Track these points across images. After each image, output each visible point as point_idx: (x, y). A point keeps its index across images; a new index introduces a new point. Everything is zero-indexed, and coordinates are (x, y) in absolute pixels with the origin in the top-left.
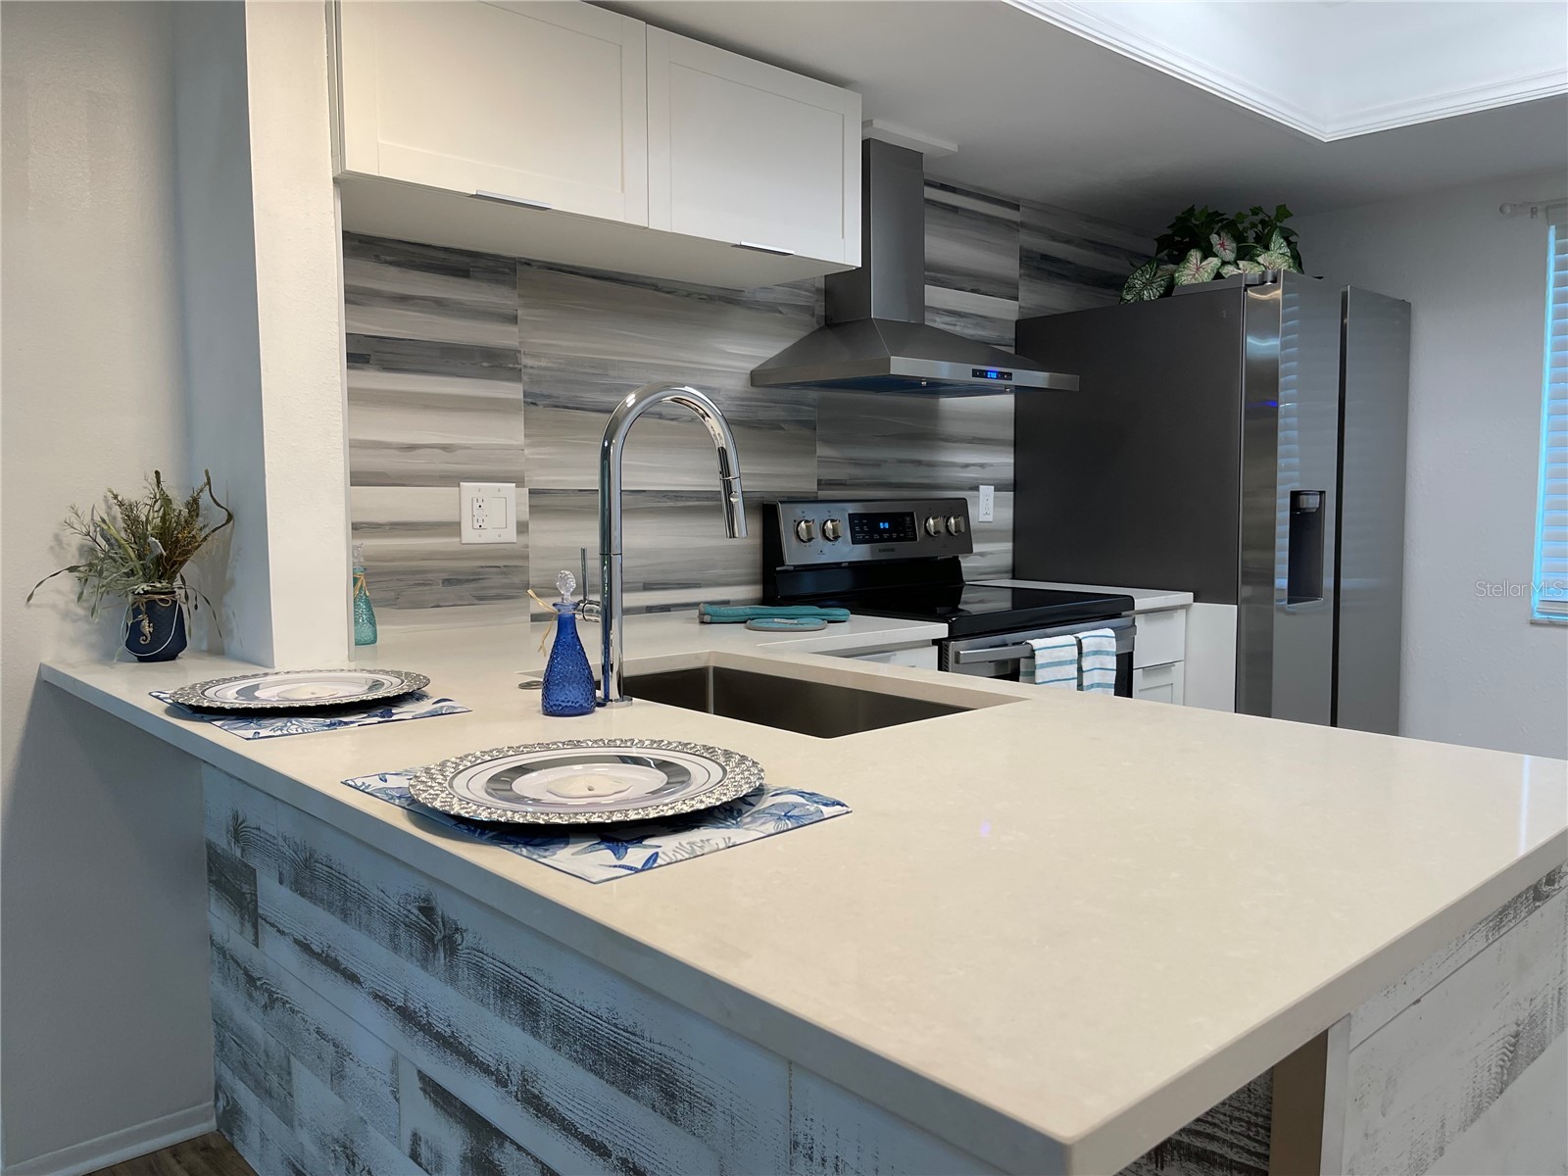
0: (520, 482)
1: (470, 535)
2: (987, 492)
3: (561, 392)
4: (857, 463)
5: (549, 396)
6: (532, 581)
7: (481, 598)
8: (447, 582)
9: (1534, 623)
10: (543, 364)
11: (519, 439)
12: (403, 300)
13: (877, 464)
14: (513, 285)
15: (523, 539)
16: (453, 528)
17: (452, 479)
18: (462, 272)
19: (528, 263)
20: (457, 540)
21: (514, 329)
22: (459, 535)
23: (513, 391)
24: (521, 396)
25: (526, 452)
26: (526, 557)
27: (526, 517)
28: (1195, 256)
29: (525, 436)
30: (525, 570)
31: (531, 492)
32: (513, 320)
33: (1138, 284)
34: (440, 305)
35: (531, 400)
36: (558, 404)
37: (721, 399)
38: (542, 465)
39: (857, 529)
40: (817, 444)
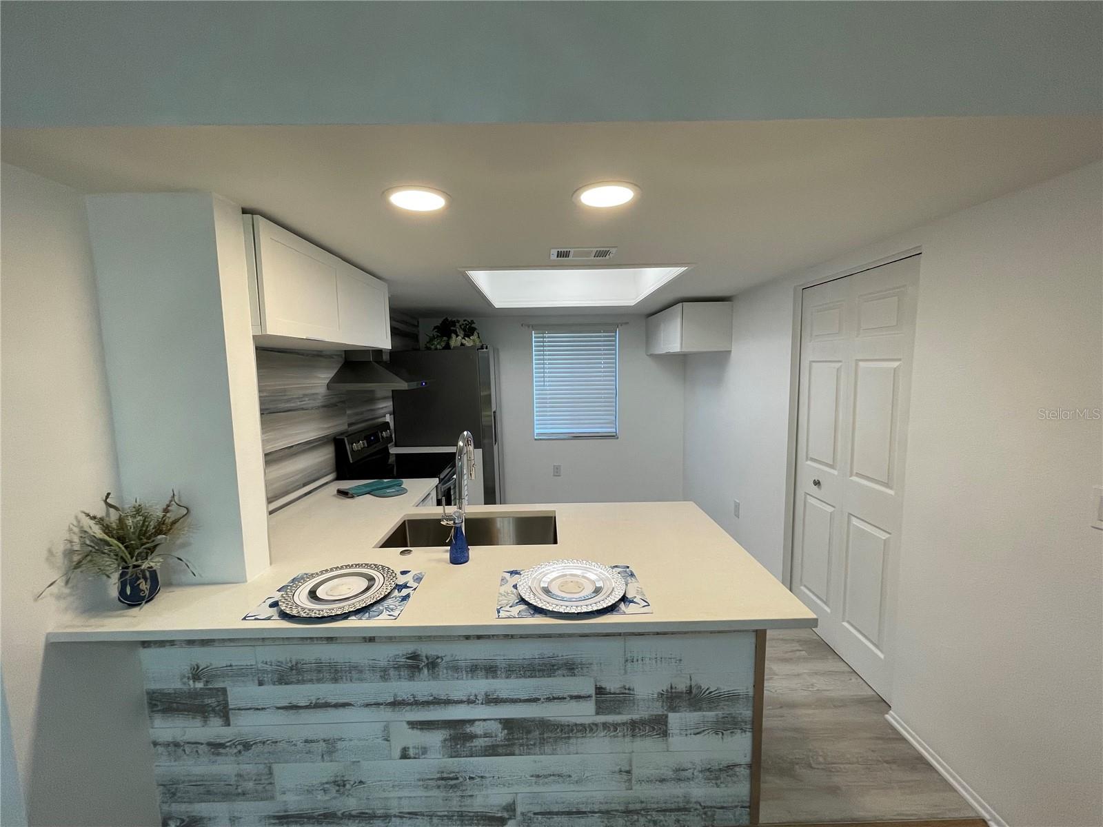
2: (388, 416)
4: (357, 414)
9: (536, 440)
13: (362, 413)
28: (454, 336)
33: (436, 343)
35: (262, 413)
36: (272, 412)
37: (320, 397)
38: (269, 441)
39: (368, 441)
40: (347, 409)
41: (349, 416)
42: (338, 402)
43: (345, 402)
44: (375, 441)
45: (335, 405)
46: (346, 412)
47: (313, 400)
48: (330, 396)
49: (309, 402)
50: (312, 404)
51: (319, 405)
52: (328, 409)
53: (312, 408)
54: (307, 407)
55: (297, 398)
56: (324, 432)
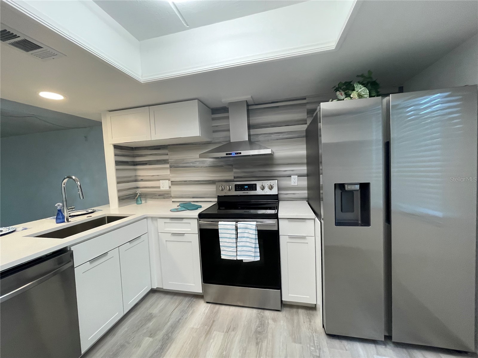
0: (169, 180)
1: (162, 189)
2: (294, 177)
3: (175, 165)
4: (245, 172)
5: (174, 166)
6: (172, 195)
7: (164, 198)
8: (159, 195)
10: (173, 161)
11: (169, 173)
12: (151, 155)
14: (167, 149)
15: (170, 189)
16: (159, 187)
17: (159, 180)
18: (159, 149)
19: (169, 145)
20: (160, 189)
21: (168, 156)
23: (168, 166)
24: (169, 166)
25: (170, 175)
26: (171, 192)
27: (170, 185)
29: (170, 173)
30: (171, 194)
31: (171, 181)
32: (167, 154)
34: (156, 154)
35: (171, 167)
36: (174, 167)
37: (208, 162)
38: (173, 177)
39: (237, 188)
40: (234, 169)
41: (235, 173)
42: (225, 165)
43: (232, 165)
44: (249, 189)
45: (221, 166)
46: (233, 171)
47: (203, 163)
48: (217, 161)
49: (199, 164)
50: (201, 165)
51: (207, 166)
52: (215, 167)
53: (202, 167)
54: (198, 166)
55: (191, 162)
56: (210, 178)
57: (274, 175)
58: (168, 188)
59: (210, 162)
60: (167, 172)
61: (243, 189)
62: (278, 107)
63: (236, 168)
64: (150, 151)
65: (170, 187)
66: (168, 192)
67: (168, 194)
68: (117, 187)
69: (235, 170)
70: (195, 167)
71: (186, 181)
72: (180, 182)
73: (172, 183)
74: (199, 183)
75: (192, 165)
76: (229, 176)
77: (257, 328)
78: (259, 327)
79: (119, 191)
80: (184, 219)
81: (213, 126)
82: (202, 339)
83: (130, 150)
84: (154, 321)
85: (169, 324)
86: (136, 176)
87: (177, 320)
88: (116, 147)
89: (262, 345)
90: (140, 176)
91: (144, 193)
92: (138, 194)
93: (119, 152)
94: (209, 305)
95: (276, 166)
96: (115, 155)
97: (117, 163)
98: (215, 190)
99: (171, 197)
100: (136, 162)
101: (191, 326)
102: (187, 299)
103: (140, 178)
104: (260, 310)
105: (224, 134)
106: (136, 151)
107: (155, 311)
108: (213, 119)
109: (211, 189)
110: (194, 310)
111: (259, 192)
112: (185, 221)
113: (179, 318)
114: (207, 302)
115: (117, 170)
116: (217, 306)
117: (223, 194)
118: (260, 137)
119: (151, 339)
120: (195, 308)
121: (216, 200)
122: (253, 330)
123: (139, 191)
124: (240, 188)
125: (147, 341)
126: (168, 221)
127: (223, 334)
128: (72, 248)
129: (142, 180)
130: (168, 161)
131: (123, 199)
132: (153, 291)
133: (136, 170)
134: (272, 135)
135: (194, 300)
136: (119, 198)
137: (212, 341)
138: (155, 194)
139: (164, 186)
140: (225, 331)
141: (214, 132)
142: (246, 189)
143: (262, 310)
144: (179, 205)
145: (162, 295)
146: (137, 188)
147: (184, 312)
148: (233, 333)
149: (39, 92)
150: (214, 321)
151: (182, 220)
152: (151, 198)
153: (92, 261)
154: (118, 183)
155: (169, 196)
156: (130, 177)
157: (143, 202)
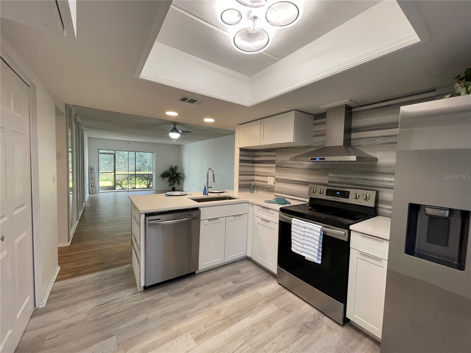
0: (274, 177)
1: (268, 183)
3: (280, 165)
6: (275, 190)
8: (266, 189)
10: (278, 161)
11: (274, 172)
12: (264, 156)
14: (275, 152)
15: (274, 185)
16: (267, 182)
17: (267, 176)
18: (270, 151)
19: (277, 148)
22: (267, 183)
23: (274, 165)
26: (274, 187)
27: (274, 181)
29: (276, 171)
31: (275, 179)
32: (275, 156)
34: (268, 156)
35: (276, 166)
36: (280, 167)
37: (306, 165)
38: (277, 175)
39: (329, 192)
40: (329, 173)
41: (330, 177)
42: (321, 169)
43: (328, 169)
44: (340, 196)
45: (317, 169)
46: (328, 175)
47: (301, 165)
48: (313, 165)
49: (298, 166)
50: (300, 167)
51: (304, 168)
52: (311, 170)
53: (300, 169)
54: (296, 167)
55: (292, 164)
56: (306, 180)
57: (376, 185)
58: (272, 184)
59: (308, 165)
60: (273, 171)
61: (334, 195)
62: (389, 106)
63: (332, 173)
64: (264, 153)
65: (274, 183)
66: (272, 187)
67: (272, 188)
68: (239, 178)
69: (330, 175)
70: (294, 168)
71: (286, 180)
72: (282, 180)
73: (277, 180)
74: (296, 182)
75: (292, 166)
76: (324, 179)
77: (308, 323)
78: (310, 323)
79: (240, 181)
80: (270, 210)
81: (314, 131)
82: (261, 303)
83: (252, 152)
84: (239, 276)
85: (247, 282)
86: (253, 171)
87: (253, 283)
88: (241, 150)
89: (303, 335)
90: (256, 171)
91: (257, 185)
92: (252, 185)
93: (243, 153)
94: (280, 286)
95: (378, 174)
96: (240, 156)
97: (241, 161)
98: (308, 191)
99: (274, 191)
100: (255, 161)
101: (259, 292)
102: (266, 274)
103: (256, 173)
104: (320, 313)
105: (322, 138)
106: (255, 153)
107: (243, 270)
108: (315, 124)
109: (305, 190)
110: (267, 283)
111: (351, 200)
112: (271, 211)
113: (255, 282)
114: (280, 284)
115: (240, 166)
116: (285, 290)
117: (314, 196)
118: (362, 142)
119: (233, 284)
120: (268, 283)
121: (308, 200)
122: (303, 322)
123: (253, 183)
124: (331, 193)
125: (230, 284)
126: (260, 208)
127: (278, 309)
128: (201, 209)
129: (257, 175)
130: (275, 161)
131: (242, 187)
132: (248, 259)
133: (254, 167)
134: (378, 139)
135: (271, 278)
136: (239, 186)
137: (267, 307)
138: (264, 187)
139: (271, 181)
140: (280, 308)
141: (314, 136)
142: (337, 195)
143: (323, 315)
144: (275, 198)
145: (252, 264)
146: (254, 180)
147: (259, 281)
148: (285, 313)
149: (204, 119)
150: (276, 298)
151: (269, 210)
152: (261, 190)
153: (209, 220)
154: (240, 175)
155: (273, 191)
156: (249, 172)
157: (255, 192)
